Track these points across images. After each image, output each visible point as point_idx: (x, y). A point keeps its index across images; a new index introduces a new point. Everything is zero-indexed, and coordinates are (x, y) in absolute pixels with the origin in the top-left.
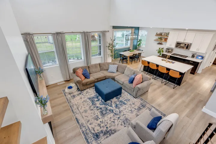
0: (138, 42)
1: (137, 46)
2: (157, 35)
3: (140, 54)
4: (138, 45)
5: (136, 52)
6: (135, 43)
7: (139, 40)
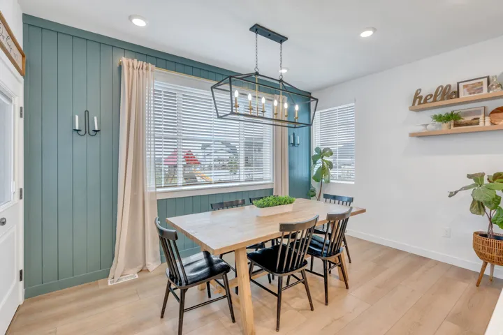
0: (312, 160)
1: (313, 182)
2: (420, 102)
3: (338, 223)
4: (318, 178)
5: (312, 212)
6: (302, 172)
7: (317, 149)
